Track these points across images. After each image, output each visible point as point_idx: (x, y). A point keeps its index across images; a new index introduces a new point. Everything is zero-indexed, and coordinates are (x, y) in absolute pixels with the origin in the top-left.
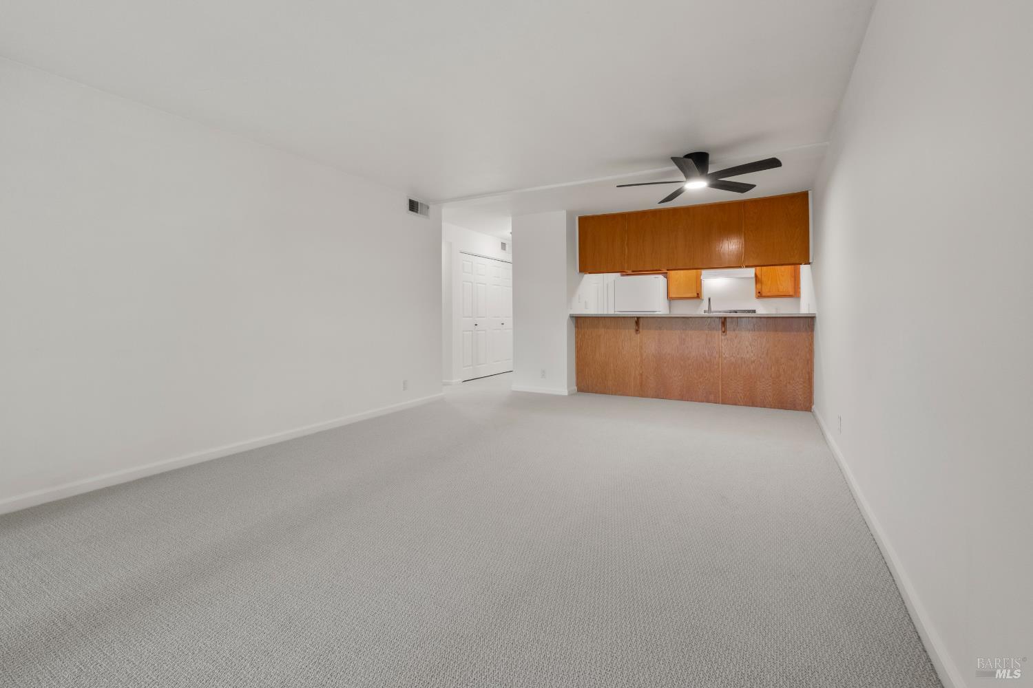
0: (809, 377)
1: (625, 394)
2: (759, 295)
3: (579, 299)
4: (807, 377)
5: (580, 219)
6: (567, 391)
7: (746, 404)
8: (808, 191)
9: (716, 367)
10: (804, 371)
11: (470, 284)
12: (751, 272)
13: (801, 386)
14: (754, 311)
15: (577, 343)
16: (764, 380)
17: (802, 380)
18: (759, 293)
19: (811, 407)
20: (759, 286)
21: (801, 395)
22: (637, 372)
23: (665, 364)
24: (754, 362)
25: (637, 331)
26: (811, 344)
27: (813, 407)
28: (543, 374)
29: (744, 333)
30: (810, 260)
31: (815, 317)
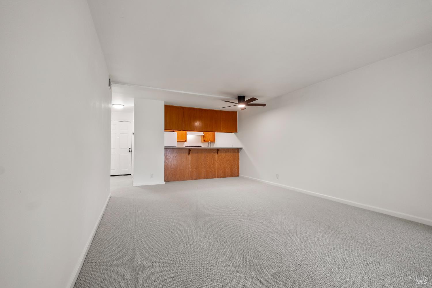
2: (204, 141)
8: (237, 111)
9: (215, 166)
14: (201, 147)
16: (228, 169)
20: (204, 138)
21: (236, 172)
23: (199, 166)
24: (225, 163)
25: (189, 154)
26: (239, 156)
27: (239, 175)
28: (152, 176)
29: (223, 154)
30: (238, 132)
31: (241, 149)
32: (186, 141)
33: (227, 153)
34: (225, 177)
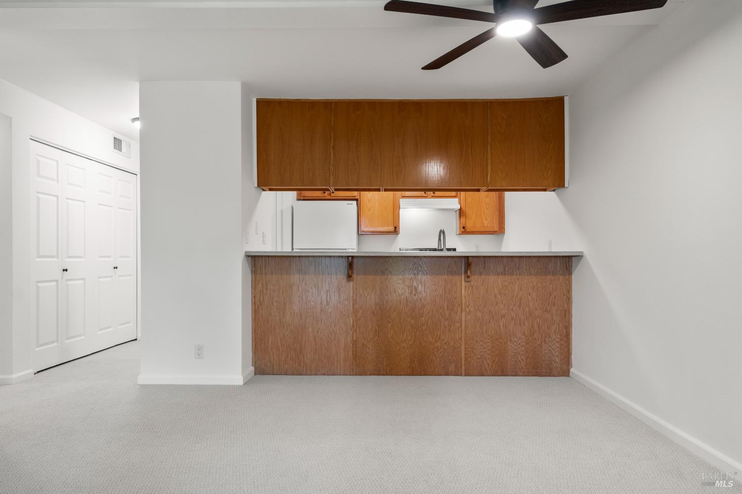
0: (567, 332)
1: (331, 372)
2: (463, 230)
3: (257, 227)
4: (565, 333)
5: (260, 102)
6: (241, 378)
7: (495, 374)
8: (563, 97)
9: (458, 325)
10: (561, 325)
11: (55, 198)
12: (453, 203)
13: (558, 345)
14: (454, 250)
15: (254, 297)
16: (516, 339)
17: (558, 336)
18: (464, 228)
19: (569, 371)
20: (463, 219)
21: (557, 356)
22: (349, 339)
23: (390, 325)
24: (504, 316)
25: (349, 277)
26: (569, 291)
27: (572, 370)
28: (199, 352)
29: (492, 278)
30: (566, 185)
31: (579, 257)
32: (396, 231)
33: (512, 274)
34: (504, 373)
